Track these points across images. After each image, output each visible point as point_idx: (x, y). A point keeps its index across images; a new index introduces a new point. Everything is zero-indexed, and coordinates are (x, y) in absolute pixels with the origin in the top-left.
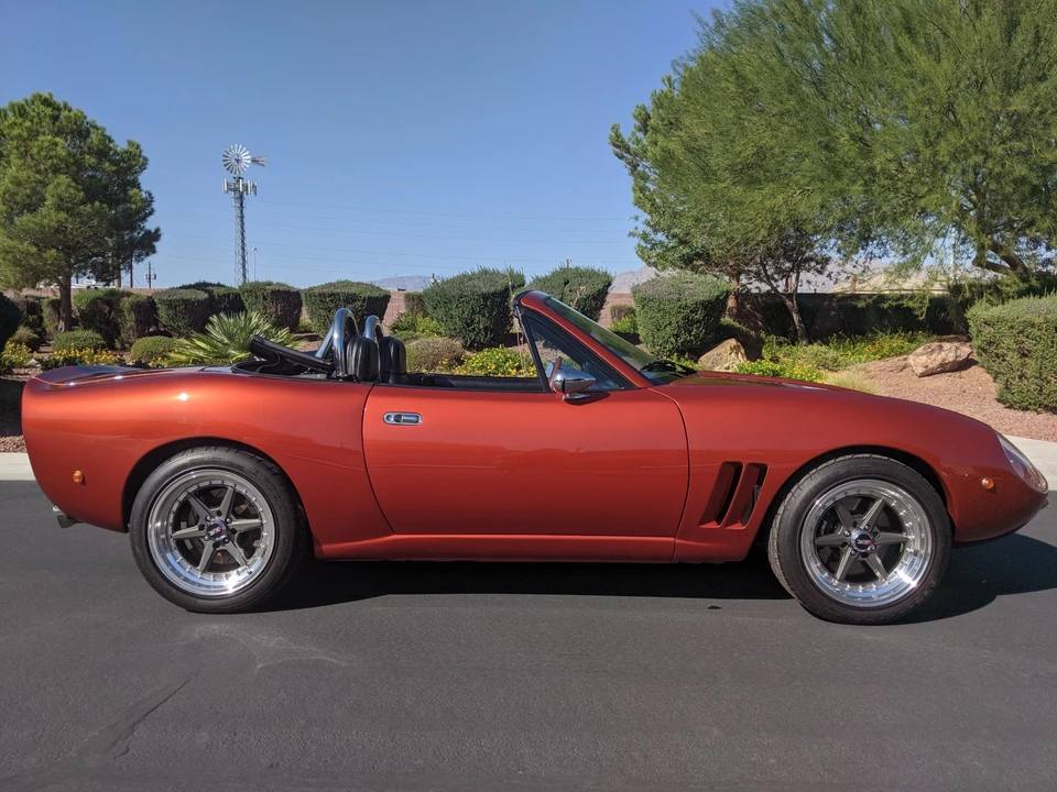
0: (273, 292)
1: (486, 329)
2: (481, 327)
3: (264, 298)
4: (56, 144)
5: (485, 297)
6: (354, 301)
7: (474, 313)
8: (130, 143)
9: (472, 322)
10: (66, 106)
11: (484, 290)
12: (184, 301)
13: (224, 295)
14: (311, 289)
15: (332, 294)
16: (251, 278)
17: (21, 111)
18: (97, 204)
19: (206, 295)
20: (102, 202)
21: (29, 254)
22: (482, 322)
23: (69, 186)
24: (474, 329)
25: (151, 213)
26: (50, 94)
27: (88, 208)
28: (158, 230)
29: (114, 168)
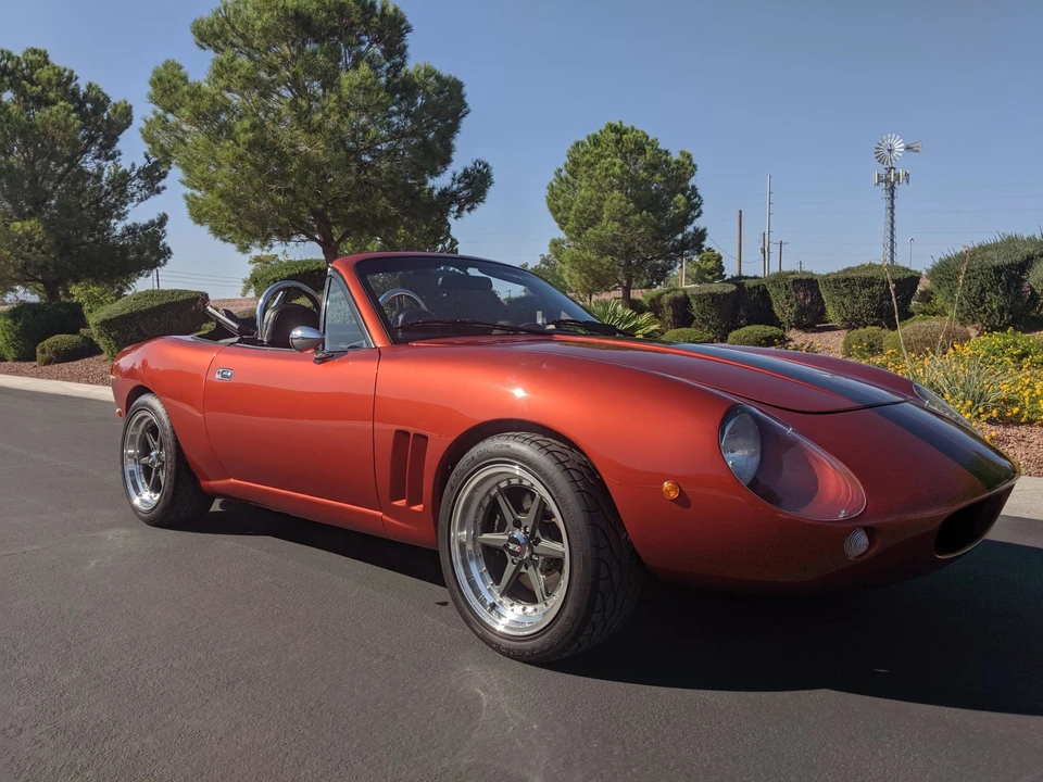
0: (795, 281)
1: (1001, 309)
2: (994, 307)
3: (786, 288)
4: (615, 164)
5: (998, 270)
6: (872, 285)
7: (983, 290)
8: (682, 153)
9: (982, 301)
10: (633, 129)
11: (996, 262)
12: (710, 294)
13: (754, 287)
14: (828, 275)
15: (847, 279)
16: (785, 269)
17: (596, 141)
18: (644, 212)
19: (734, 288)
20: (648, 211)
21: (592, 262)
22: (995, 301)
23: (621, 200)
24: (985, 310)
25: (699, 215)
26: (621, 122)
27: (637, 217)
28: (705, 230)
29: (663, 179)
